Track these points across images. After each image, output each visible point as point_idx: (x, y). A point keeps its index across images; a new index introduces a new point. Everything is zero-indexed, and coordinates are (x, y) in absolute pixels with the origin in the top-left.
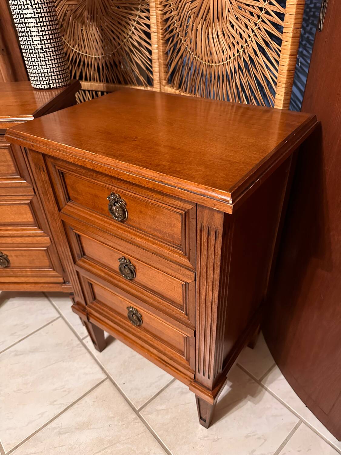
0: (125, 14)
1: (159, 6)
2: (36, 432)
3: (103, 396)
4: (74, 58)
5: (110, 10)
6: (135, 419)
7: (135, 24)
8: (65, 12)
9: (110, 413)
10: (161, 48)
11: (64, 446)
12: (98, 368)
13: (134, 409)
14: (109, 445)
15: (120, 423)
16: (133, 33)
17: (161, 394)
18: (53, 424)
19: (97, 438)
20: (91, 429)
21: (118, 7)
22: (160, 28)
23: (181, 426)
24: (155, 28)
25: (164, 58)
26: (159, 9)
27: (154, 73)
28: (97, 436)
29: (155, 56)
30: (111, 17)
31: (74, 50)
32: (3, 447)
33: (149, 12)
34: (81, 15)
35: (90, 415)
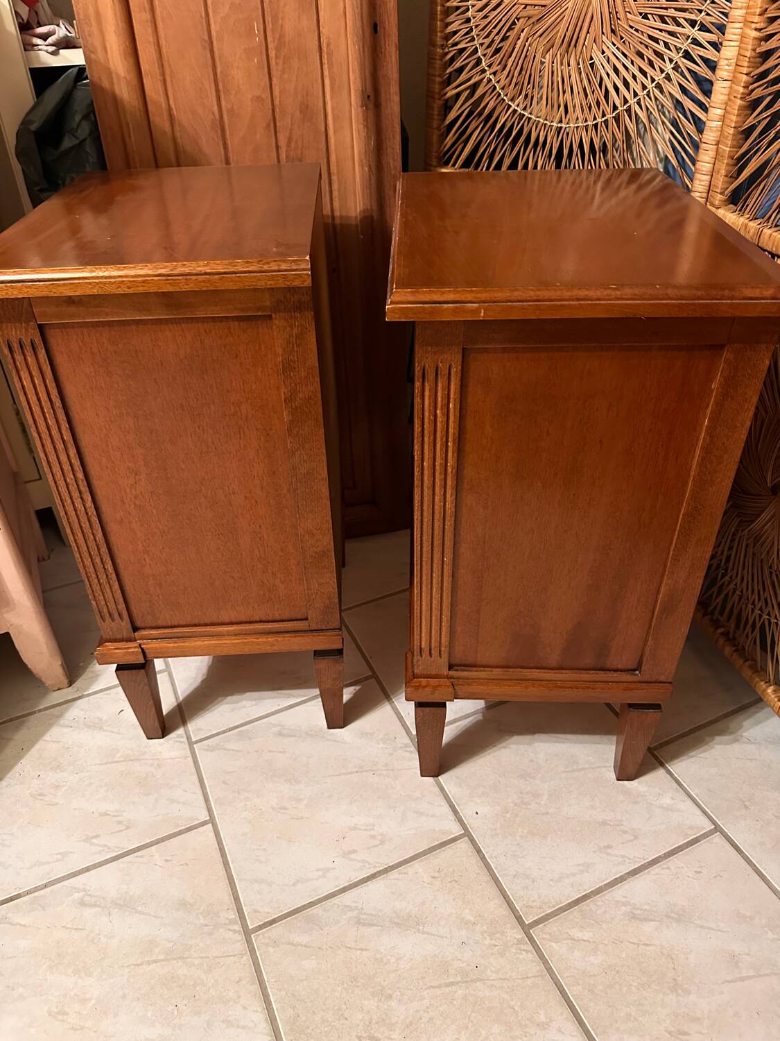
0: (658, 31)
1: (756, 19)
2: (310, 905)
3: (454, 871)
4: (508, 125)
5: (623, 23)
6: (520, 942)
7: (676, 57)
8: (514, 21)
9: (467, 911)
10: (734, 118)
11: (366, 950)
12: (446, 809)
13: (519, 919)
14: (459, 979)
15: (487, 942)
16: (668, 78)
17: (583, 905)
18: (347, 899)
19: (435, 955)
20: (424, 933)
21: (645, 17)
22: (745, 70)
23: (625, 989)
24: (728, 71)
25: (735, 143)
26: (754, 26)
27: (698, 176)
28: (436, 953)
29: (710, 136)
30: (622, 38)
31: (514, 106)
32: (246, 913)
33: (724, 34)
34: (549, 30)
35: (423, 903)
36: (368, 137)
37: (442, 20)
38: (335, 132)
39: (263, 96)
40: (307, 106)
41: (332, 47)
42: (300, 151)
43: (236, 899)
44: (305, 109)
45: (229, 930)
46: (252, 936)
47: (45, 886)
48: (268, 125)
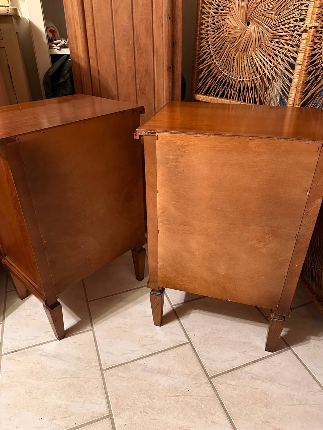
0: (276, 47)
1: (310, 43)
2: (127, 363)
3: (183, 355)
4: (222, 79)
5: (263, 44)
6: (206, 383)
7: (282, 56)
8: (224, 43)
9: (187, 370)
10: (302, 78)
11: (146, 381)
12: (182, 332)
13: (207, 375)
14: (181, 394)
15: (194, 382)
16: (279, 63)
17: (233, 372)
18: (141, 362)
19: (173, 385)
20: (169, 376)
21: (271, 42)
22: (306, 61)
23: (246, 404)
24: (301, 61)
25: (303, 87)
26: (309, 45)
27: (289, 99)
28: (173, 384)
29: (294, 84)
30: (263, 49)
31: (223, 72)
32: (102, 364)
33: (299, 48)
34: (237, 46)
35: (170, 366)
36: (169, 82)
37: (199, 42)
38: (157, 80)
39: (132, 66)
40: (148, 70)
41: (158, 50)
42: (144, 86)
43: (99, 358)
44: (147, 71)
45: (95, 369)
46: (104, 372)
47: (28, 348)
48: (133, 76)
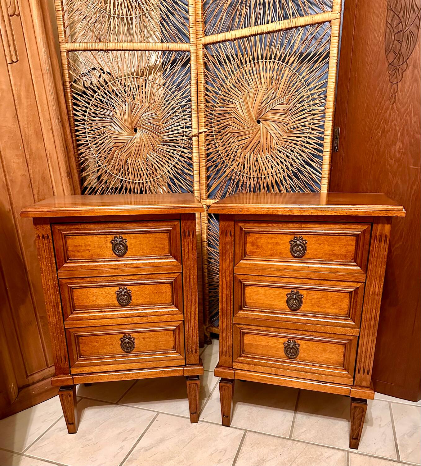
0: (169, 149)
3: (255, 441)
5: (156, 147)
6: (293, 443)
7: (178, 157)
8: (111, 148)
9: (271, 447)
10: (203, 173)
13: (286, 439)
15: (285, 449)
16: (177, 163)
19: (278, 463)
20: (268, 461)
21: (163, 145)
22: (203, 159)
24: (197, 160)
25: (206, 180)
29: (196, 179)
30: (157, 152)
33: (192, 149)
35: (258, 455)
37: (76, 148)
39: (26, 174)
40: (44, 178)
41: (51, 155)
42: (43, 196)
44: (43, 179)
48: (29, 185)
